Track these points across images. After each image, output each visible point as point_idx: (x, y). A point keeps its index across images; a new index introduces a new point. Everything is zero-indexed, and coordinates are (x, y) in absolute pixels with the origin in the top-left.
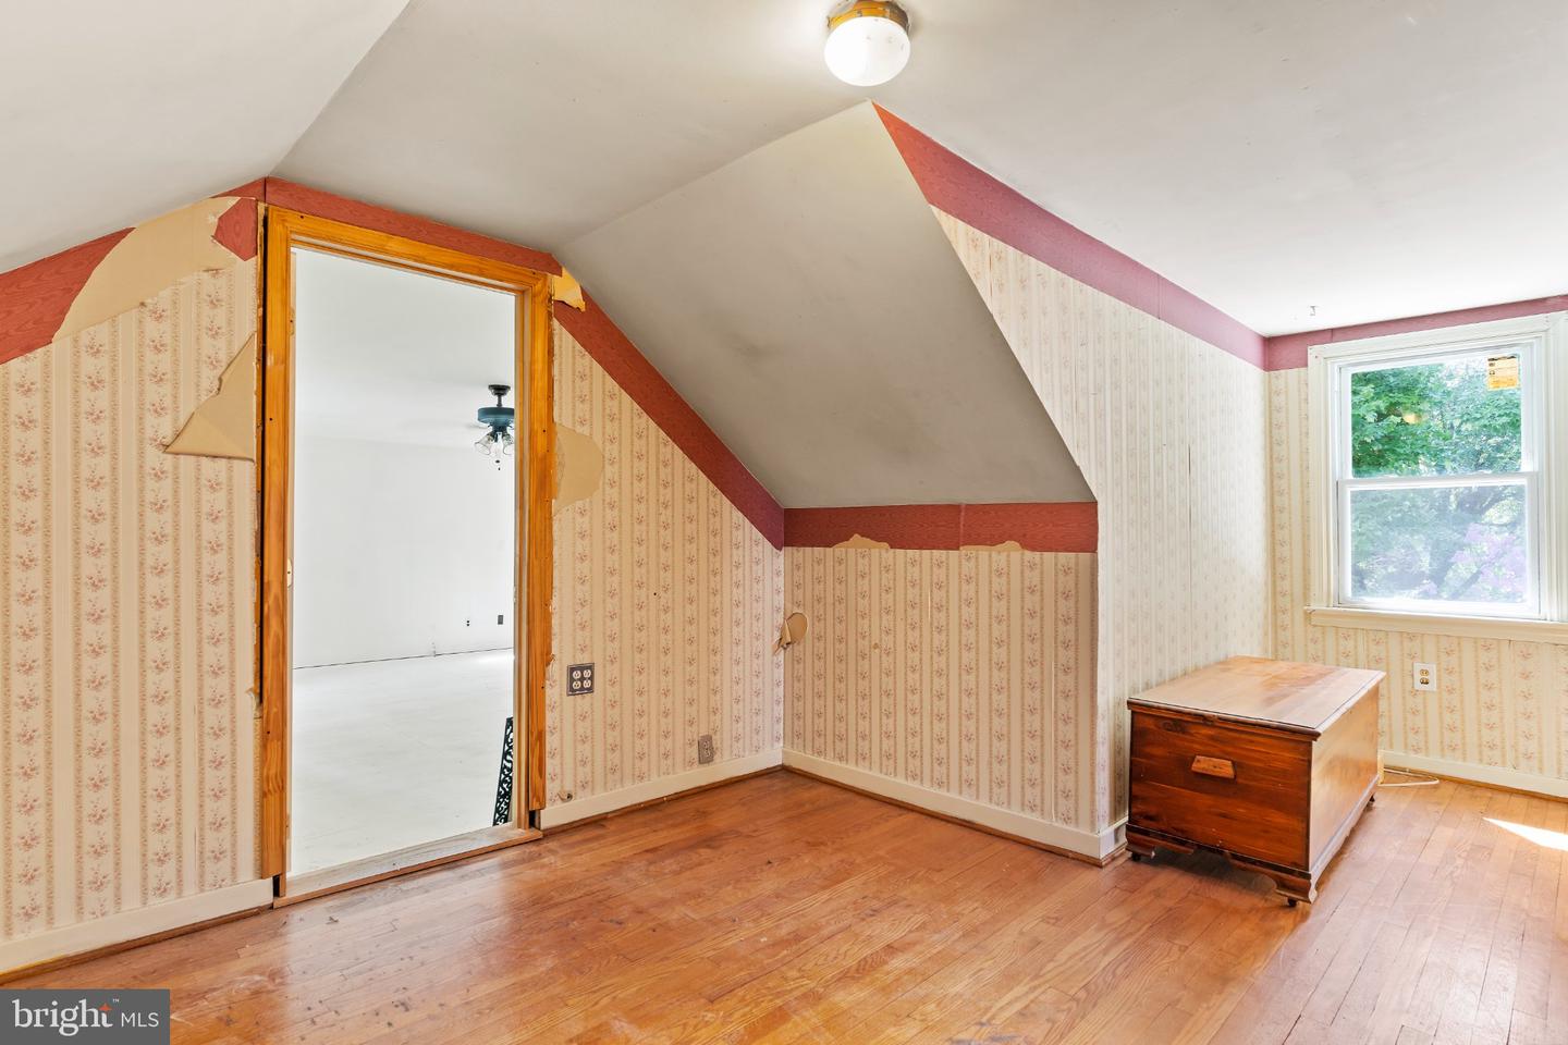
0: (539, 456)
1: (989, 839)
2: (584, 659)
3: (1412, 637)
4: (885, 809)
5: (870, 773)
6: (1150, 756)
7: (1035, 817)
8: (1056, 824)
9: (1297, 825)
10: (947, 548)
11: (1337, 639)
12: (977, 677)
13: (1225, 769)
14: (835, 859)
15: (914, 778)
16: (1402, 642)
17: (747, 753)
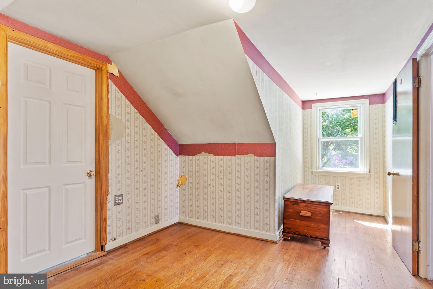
0: (104, 125)
1: (245, 239)
2: (119, 193)
3: (335, 177)
4: (213, 233)
5: (208, 222)
6: (289, 212)
7: (258, 231)
8: (264, 233)
9: (326, 227)
10: (232, 155)
11: (319, 178)
12: (241, 192)
13: (309, 214)
14: (205, 250)
15: (221, 223)
16: (333, 178)
17: (169, 219)
